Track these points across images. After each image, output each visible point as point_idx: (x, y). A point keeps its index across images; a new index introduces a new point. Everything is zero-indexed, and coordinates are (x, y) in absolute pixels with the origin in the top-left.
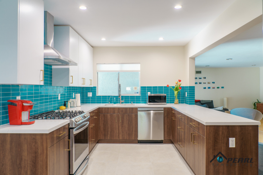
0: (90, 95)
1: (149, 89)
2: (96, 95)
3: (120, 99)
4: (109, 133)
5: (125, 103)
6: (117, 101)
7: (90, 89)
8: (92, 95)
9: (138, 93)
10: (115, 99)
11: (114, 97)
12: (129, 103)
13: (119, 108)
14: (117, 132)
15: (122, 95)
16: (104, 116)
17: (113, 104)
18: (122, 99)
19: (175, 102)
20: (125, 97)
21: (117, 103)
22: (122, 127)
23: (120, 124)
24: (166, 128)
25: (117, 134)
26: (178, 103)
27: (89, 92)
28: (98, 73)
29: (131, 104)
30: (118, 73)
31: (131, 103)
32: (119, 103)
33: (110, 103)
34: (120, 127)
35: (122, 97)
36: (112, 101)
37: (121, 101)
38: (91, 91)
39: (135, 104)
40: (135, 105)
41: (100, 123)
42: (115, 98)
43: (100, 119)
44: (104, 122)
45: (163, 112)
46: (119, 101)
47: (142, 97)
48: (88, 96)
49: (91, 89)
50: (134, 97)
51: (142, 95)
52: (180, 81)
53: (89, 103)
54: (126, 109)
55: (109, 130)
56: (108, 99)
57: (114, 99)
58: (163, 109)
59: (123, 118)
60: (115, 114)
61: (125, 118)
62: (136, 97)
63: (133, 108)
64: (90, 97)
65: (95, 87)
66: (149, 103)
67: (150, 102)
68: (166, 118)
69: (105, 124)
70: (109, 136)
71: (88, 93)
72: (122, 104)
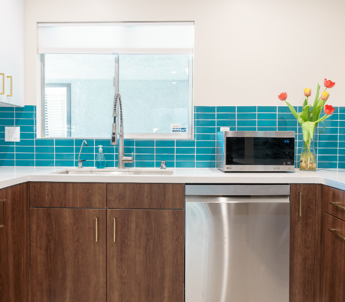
0: (13, 134)
1: (226, 114)
2: (33, 136)
3: (121, 150)
4: (69, 284)
5: (139, 165)
6: (111, 157)
7: (12, 115)
8: (22, 136)
9: (184, 129)
10: (101, 149)
11: (99, 142)
12: (151, 165)
13: (107, 184)
14: (102, 280)
15: (126, 137)
16: (49, 215)
17: (94, 168)
18: (127, 151)
19: (303, 164)
20: (139, 143)
21: (109, 165)
22: (121, 260)
23: (113, 251)
24: (298, 268)
25: (102, 291)
26: (315, 165)
27: (11, 124)
28: (47, 57)
29: (158, 169)
30: (114, 57)
31: (158, 165)
32: (117, 165)
33: (83, 165)
34: (114, 263)
35: (128, 143)
36: (92, 157)
37: (125, 158)
38: (18, 123)
39: (174, 169)
40: (174, 175)
41: (34, 244)
42: (101, 146)
43: (34, 227)
44: (49, 241)
45: (287, 201)
46: (117, 157)
47: (199, 144)
48: (7, 140)
49: (18, 115)
50: (171, 143)
51: (198, 137)
52: (330, 84)
53: (11, 164)
54: (137, 188)
55: (69, 272)
56: (77, 150)
57: (97, 149)
58: (287, 190)
59: (123, 225)
60: (91, 210)
61: (133, 226)
62: (180, 143)
63: (164, 185)
64: (12, 143)
65: (32, 108)
66: (226, 167)
67: (229, 161)
68: (299, 227)
69: (52, 246)
70: (68, 295)
71: (7, 128)
72: (127, 169)
